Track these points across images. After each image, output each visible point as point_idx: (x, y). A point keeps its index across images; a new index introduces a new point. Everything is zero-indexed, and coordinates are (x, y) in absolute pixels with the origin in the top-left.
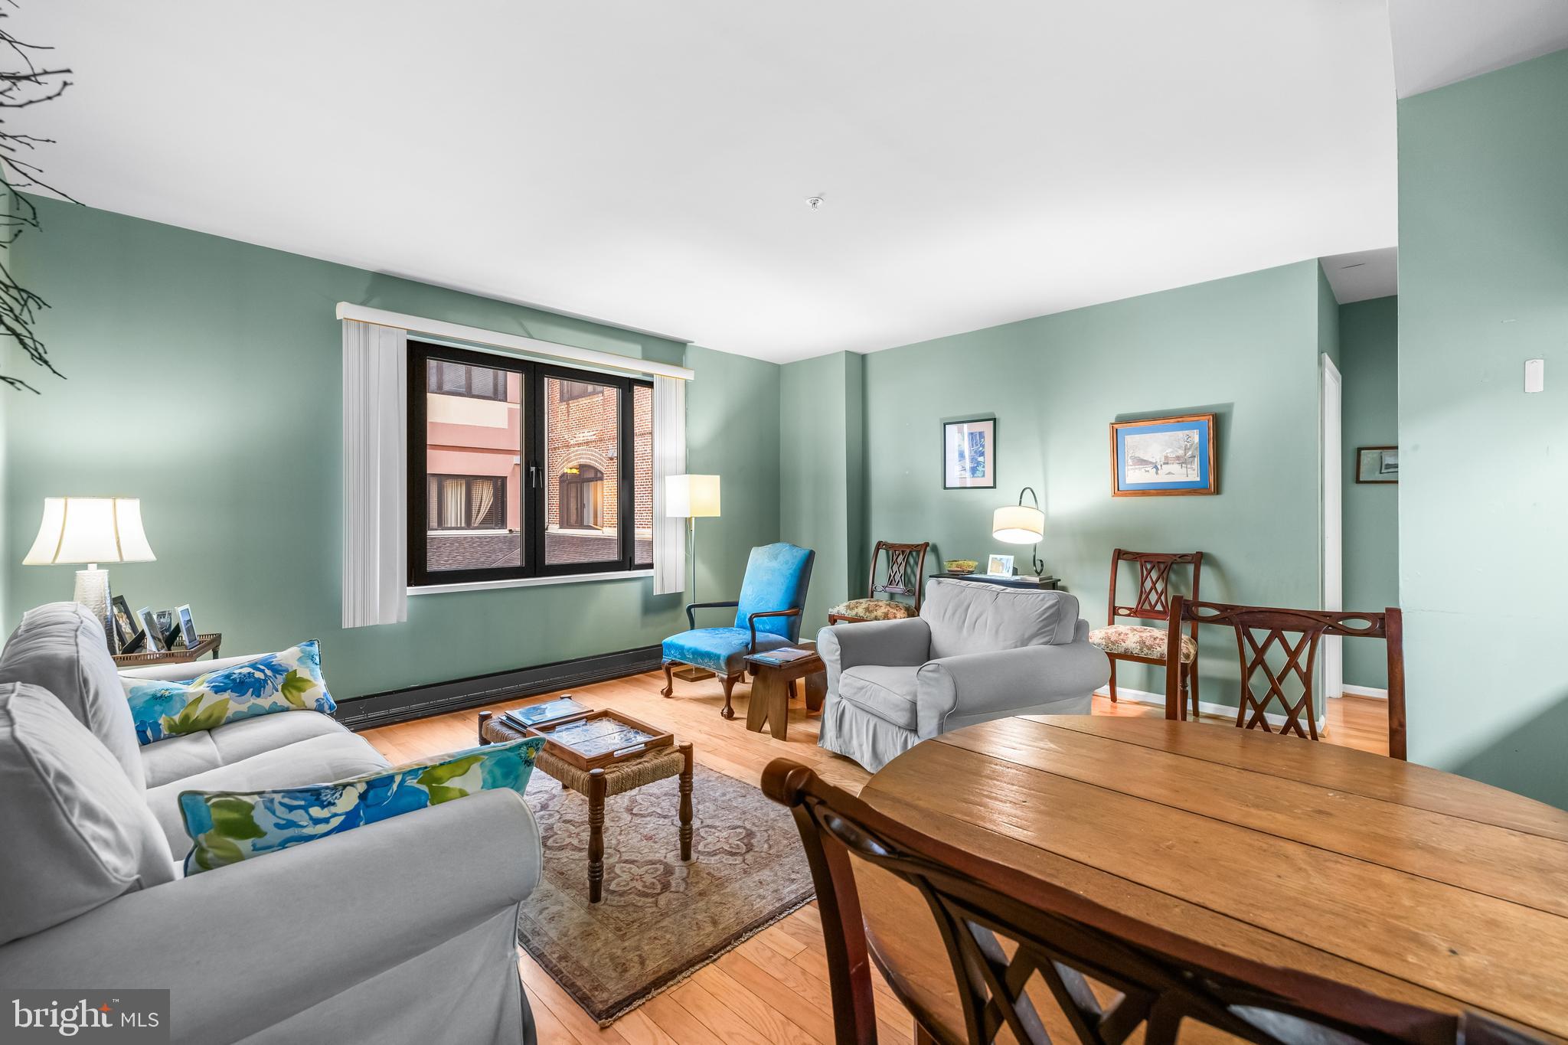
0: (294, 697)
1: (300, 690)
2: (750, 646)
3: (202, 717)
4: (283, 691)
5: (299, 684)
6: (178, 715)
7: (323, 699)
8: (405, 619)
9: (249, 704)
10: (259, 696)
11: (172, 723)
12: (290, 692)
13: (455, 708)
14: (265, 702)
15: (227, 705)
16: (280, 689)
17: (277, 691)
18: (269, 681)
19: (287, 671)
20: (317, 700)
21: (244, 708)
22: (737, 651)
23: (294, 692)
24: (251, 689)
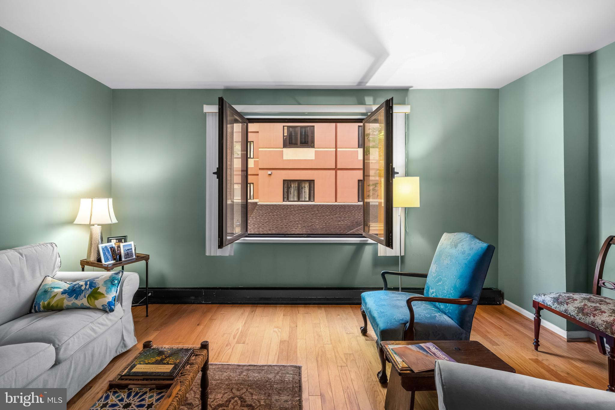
0: (91, 302)
1: (96, 299)
2: (408, 325)
3: (55, 305)
4: (87, 298)
5: (96, 295)
6: (47, 302)
7: (106, 305)
8: (233, 254)
9: (72, 302)
10: (76, 299)
11: (44, 305)
12: (91, 299)
13: (256, 303)
14: (78, 302)
15: (63, 301)
16: (86, 297)
17: (85, 298)
18: (84, 292)
19: (95, 287)
20: (103, 306)
21: (70, 303)
22: (392, 327)
23: (92, 299)
24: (75, 295)
